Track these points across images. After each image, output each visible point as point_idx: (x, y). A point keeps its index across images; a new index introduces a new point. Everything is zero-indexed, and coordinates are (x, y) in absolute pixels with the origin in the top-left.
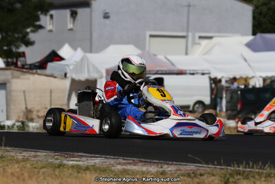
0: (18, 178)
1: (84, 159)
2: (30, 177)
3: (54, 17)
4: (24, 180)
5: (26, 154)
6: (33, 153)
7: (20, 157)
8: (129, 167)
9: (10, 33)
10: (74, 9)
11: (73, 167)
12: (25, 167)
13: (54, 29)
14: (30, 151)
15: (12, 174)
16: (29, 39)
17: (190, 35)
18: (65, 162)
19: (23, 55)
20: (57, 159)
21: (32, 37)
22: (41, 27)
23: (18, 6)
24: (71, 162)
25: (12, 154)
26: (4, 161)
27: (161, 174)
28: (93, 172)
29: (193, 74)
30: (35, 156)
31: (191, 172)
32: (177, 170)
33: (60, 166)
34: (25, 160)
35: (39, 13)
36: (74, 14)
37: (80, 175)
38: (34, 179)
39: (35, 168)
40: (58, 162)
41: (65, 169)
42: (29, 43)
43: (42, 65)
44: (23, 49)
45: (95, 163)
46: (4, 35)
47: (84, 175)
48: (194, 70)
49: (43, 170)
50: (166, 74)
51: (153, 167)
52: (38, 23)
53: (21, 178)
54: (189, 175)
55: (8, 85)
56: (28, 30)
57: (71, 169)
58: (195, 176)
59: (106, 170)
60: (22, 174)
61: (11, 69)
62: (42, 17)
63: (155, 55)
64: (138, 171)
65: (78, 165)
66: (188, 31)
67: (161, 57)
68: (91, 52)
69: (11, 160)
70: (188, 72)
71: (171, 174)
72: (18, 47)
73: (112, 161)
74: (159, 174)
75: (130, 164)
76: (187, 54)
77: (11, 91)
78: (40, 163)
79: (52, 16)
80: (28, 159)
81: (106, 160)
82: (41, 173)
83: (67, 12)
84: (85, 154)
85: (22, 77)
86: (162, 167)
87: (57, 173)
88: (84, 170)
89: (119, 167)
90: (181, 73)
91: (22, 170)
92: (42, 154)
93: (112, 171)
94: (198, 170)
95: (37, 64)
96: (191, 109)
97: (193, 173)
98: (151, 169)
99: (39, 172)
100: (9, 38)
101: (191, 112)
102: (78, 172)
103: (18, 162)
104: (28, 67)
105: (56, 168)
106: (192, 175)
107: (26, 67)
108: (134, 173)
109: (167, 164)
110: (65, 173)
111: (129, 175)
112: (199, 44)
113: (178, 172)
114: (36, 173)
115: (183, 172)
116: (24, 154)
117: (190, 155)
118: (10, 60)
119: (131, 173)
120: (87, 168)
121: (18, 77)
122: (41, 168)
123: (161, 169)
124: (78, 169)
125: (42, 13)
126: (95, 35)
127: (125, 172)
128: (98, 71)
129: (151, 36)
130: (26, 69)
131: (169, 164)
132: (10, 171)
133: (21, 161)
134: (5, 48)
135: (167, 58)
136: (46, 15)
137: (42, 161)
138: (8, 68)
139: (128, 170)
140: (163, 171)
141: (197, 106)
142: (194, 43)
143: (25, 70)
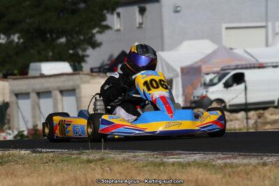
3: (121, 15)
9: (75, 36)
10: (142, 5)
13: (122, 29)
16: (96, 41)
17: (270, 25)
21: (99, 38)
22: (108, 27)
23: (82, 5)
29: (276, 67)
35: (105, 12)
36: (142, 11)
42: (95, 45)
43: (112, 68)
44: (90, 51)
46: (69, 37)
48: (276, 63)
50: (247, 68)
52: (104, 23)
55: (77, 91)
56: (95, 31)
61: (79, 74)
62: (109, 16)
63: (231, 49)
66: (267, 21)
67: (239, 51)
68: (163, 50)
70: (270, 65)
72: (84, 50)
76: (267, 45)
77: (81, 97)
79: (119, 15)
83: (136, 9)
85: (92, 81)
90: (261, 66)
95: (107, 67)
96: (276, 104)
100: (74, 41)
101: (276, 107)
104: (97, 70)
107: (95, 70)
121: (88, 82)
125: (108, 12)
126: (166, 32)
129: (227, 28)
130: (96, 72)
134: (71, 52)
135: (246, 52)
136: (112, 13)
138: (76, 72)
142: (275, 34)
143: (95, 74)
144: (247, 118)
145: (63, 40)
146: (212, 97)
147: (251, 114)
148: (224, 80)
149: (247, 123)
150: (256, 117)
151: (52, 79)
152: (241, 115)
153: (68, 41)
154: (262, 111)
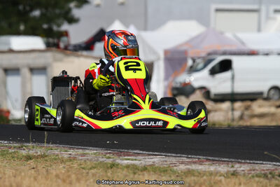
0: (64, 181)
1: (140, 157)
2: (78, 180)
4: (71, 183)
5: (73, 152)
6: (80, 151)
7: (66, 156)
8: (194, 167)
9: (50, 9)
11: (128, 167)
12: (71, 168)
13: (102, 4)
14: (77, 149)
15: (57, 176)
16: (73, 16)
17: (263, 8)
18: (118, 161)
19: (66, 34)
20: (109, 158)
21: (76, 12)
22: (86, 2)
24: (126, 162)
25: (56, 152)
26: (46, 161)
27: (233, 174)
28: (152, 173)
29: (267, 54)
30: (83, 155)
31: (268, 172)
32: (251, 170)
33: (113, 166)
34: (72, 159)
37: (136, 176)
38: (82, 182)
39: (83, 168)
40: (110, 161)
41: (119, 170)
42: (72, 20)
43: (89, 46)
44: (65, 27)
45: (154, 162)
46: (44, 11)
47: (141, 176)
49: (93, 171)
50: (235, 54)
51: (222, 166)
53: (68, 181)
54: (265, 176)
55: (48, 69)
56: (72, 5)
57: (125, 169)
58: (273, 177)
59: (167, 171)
60: (69, 176)
61: (51, 51)
63: (222, 33)
64: (205, 171)
65: (134, 165)
66: (260, 3)
67: (229, 35)
68: (145, 29)
69: (55, 159)
71: (244, 175)
72: (59, 26)
73: (174, 160)
74: (230, 175)
75: (195, 163)
76: (259, 31)
78: (89, 163)
80: (75, 158)
81: (167, 159)
82: (90, 174)
84: (141, 152)
85: (65, 59)
86: (233, 167)
87: (109, 174)
88: (142, 171)
89: (182, 167)
90: (252, 53)
91: (68, 171)
92: (91, 152)
93: (174, 172)
94: (276, 169)
95: (83, 45)
96: (265, 95)
97: (270, 173)
98: (220, 169)
99: (88, 173)
102: (135, 173)
103: (63, 161)
104: (72, 48)
105: (108, 168)
106: (269, 176)
107: (70, 48)
108: (200, 174)
109: (239, 162)
110: (119, 174)
111: (194, 176)
112: (274, 19)
113: (253, 172)
114: (84, 174)
115: (258, 172)
116: (71, 152)
117: (266, 153)
118: (51, 40)
119: (197, 174)
120: (145, 169)
121: (60, 60)
122: (91, 169)
123: (232, 169)
124: (135, 169)
126: (150, 10)
127: (189, 173)
128: (155, 53)
129: (218, 10)
130: (70, 50)
131: (241, 163)
132: (54, 173)
133: (67, 161)
134: (45, 26)
135: (235, 36)
137: (91, 160)
138: (49, 49)
139: (193, 170)
140: (234, 171)
141: (272, 92)
142: (268, 18)
143: (68, 52)
144: (233, 109)
145: (37, 13)
146: (196, 84)
147: (238, 105)
148: (210, 66)
149: (233, 114)
150: (243, 108)
151: (21, 55)
152: (226, 105)
153: (42, 15)
154: (249, 103)
